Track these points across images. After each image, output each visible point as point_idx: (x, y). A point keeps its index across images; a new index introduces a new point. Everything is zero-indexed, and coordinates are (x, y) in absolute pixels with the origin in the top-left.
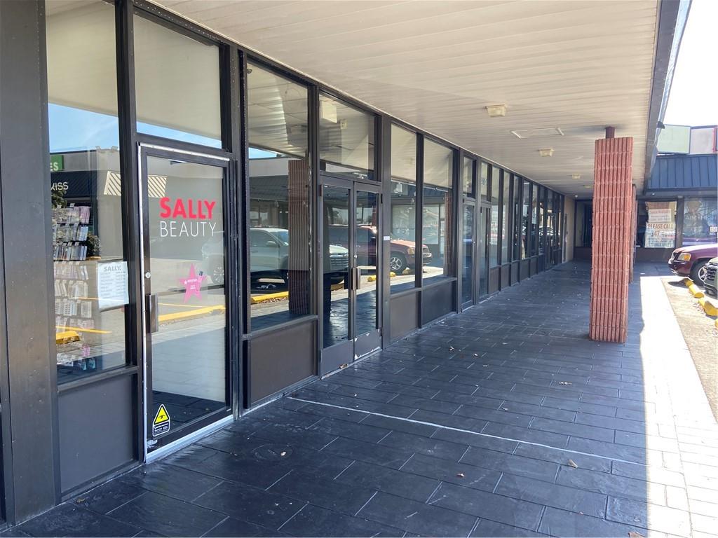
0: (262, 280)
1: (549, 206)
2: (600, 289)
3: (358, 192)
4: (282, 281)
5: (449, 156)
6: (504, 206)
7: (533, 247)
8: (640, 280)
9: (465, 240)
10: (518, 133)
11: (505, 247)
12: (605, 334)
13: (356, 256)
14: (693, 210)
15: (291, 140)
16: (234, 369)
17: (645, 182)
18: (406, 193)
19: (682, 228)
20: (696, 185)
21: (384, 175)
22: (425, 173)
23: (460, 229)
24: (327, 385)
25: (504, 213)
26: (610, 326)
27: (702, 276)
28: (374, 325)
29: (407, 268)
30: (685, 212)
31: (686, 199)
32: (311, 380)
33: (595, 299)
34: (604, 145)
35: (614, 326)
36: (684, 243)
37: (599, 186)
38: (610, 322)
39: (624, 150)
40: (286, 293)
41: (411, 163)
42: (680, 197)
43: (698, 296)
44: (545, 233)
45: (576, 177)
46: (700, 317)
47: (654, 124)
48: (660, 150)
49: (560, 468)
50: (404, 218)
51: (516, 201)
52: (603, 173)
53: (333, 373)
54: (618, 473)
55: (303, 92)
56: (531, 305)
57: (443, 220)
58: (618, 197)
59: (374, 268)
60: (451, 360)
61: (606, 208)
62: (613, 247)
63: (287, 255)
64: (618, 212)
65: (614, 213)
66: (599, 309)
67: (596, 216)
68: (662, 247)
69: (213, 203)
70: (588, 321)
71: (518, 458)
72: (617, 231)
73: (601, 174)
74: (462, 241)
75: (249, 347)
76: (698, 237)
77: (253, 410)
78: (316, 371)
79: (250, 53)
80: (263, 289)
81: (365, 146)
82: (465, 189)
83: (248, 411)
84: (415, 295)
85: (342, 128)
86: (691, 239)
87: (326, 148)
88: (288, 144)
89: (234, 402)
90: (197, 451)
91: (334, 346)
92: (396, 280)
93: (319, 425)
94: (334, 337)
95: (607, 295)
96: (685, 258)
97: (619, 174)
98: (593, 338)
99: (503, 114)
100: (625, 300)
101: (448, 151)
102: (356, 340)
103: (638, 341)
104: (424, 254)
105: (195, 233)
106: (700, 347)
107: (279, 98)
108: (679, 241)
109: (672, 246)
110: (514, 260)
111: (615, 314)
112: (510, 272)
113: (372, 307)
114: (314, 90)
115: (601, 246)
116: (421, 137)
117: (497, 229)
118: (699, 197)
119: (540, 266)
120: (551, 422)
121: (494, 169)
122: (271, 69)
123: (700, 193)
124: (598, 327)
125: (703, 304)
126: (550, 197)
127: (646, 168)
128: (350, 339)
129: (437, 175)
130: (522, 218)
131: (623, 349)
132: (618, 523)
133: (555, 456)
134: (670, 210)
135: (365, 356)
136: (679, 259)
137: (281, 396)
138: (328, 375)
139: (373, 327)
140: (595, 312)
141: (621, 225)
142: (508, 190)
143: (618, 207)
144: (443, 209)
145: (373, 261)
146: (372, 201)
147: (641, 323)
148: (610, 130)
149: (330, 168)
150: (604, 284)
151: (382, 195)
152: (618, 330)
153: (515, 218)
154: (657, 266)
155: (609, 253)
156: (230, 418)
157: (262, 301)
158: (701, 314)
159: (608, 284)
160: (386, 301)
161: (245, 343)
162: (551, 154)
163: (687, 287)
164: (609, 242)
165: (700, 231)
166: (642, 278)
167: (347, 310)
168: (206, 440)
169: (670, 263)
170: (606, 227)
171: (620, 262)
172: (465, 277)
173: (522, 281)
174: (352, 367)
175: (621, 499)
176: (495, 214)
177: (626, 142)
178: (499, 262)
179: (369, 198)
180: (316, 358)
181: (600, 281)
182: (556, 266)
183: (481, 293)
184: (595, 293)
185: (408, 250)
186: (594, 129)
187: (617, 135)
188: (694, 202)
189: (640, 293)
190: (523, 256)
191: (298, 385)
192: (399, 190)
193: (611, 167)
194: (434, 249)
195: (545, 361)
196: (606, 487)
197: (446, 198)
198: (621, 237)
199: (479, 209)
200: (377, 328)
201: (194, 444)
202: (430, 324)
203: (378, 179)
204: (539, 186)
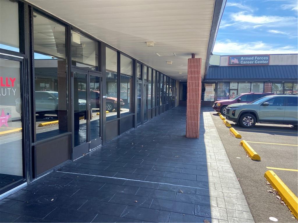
0: (46, 115)
1: (170, 84)
2: (190, 118)
3: (90, 76)
4: (56, 115)
5: (131, 62)
6: (153, 84)
7: (164, 101)
8: (203, 113)
9: (138, 97)
10: (159, 54)
11: (154, 100)
12: (192, 135)
13: (90, 105)
14: (221, 87)
15: (58, 51)
16: (27, 160)
17: (205, 76)
18: (113, 77)
19: (217, 94)
20: (222, 78)
21: (103, 69)
22: (121, 69)
23: (136, 93)
24: (76, 164)
25: (153, 87)
26: (193, 132)
27: (224, 112)
28: (99, 134)
29: (114, 109)
30: (218, 87)
31: (218, 83)
32: (68, 162)
33: (188, 121)
34: (191, 61)
35: (195, 132)
36: (218, 99)
37: (189, 77)
38: (193, 130)
39: (198, 63)
40: (57, 121)
41: (115, 64)
42: (216, 82)
43: (223, 119)
44: (169, 95)
45: (180, 73)
46: (224, 127)
47: (209, 53)
48: (210, 64)
49: (176, 194)
50: (113, 88)
51: (158, 82)
52: (191, 72)
53: (79, 158)
54: (198, 194)
55: (63, 29)
56: (164, 124)
57: (129, 89)
58: (196, 82)
59: (99, 109)
60: (132, 149)
61: (192, 85)
62: (194, 101)
63: (58, 104)
64: (196, 87)
65: (195, 88)
66: (189, 125)
67: (188, 89)
68: (210, 100)
69: (14, 79)
70: (185, 130)
71: (159, 191)
72: (196, 95)
73: (190, 72)
74: (137, 98)
75: (35, 149)
76: (222, 97)
77: (38, 178)
78: (71, 158)
79: (35, 7)
80: (46, 119)
81: (94, 56)
82: (138, 77)
83: (35, 180)
84: (117, 121)
85: (83, 47)
86: (220, 98)
87: (76, 56)
88: (58, 53)
89: (27, 176)
90: (7, 201)
91: (80, 145)
92: (109, 115)
93: (71, 184)
94: (80, 141)
95: (192, 120)
96: (219, 105)
97: (197, 72)
98: (187, 137)
99: (153, 45)
100: (199, 122)
101: (130, 60)
102: (90, 142)
103: (203, 138)
104: (121, 103)
105: (4, 94)
106: (225, 139)
107: (51, 31)
108: (216, 99)
109: (214, 100)
110: (157, 105)
111: (195, 127)
112: (156, 111)
113: (98, 127)
114: (69, 28)
115: (190, 101)
116: (119, 53)
117: (151, 93)
118: (223, 82)
119: (167, 108)
120: (172, 173)
121: (149, 69)
122: (47, 16)
123: (223, 81)
124: (189, 132)
125: (225, 122)
126: (171, 81)
127: (205, 71)
128: (87, 142)
129: (126, 70)
130: (160, 89)
131: (198, 141)
132: (200, 216)
133: (174, 189)
134: (213, 87)
135: (95, 149)
136: (216, 105)
137: (52, 171)
138: (77, 159)
139: (98, 135)
140: (188, 127)
141: (197, 92)
142: (155, 77)
143: (196, 85)
144: (129, 84)
145: (98, 106)
146: (97, 80)
147: (203, 130)
148: (193, 55)
149: (78, 65)
150: (191, 116)
151: (102, 78)
152: (196, 133)
153: (158, 89)
154: (208, 108)
155: (193, 103)
156: (25, 184)
157: (46, 125)
158: (224, 126)
159: (193, 116)
160: (104, 124)
161: (33, 147)
162: (171, 64)
163: (219, 116)
164: (193, 99)
165: (223, 95)
166: (203, 112)
167: (86, 128)
168: (12, 196)
169: (213, 107)
170: (192, 93)
171: (197, 107)
172: (138, 113)
173: (160, 115)
174: (88, 155)
175: (200, 205)
176: (150, 87)
177: (199, 60)
178: (152, 107)
179: (96, 79)
180: (70, 152)
181: (190, 114)
182: (172, 108)
183: (144, 120)
184: (188, 119)
185: (115, 101)
186: (188, 54)
187: (196, 57)
188: (221, 84)
189: (203, 118)
190: (161, 104)
191: (62, 165)
192: (110, 76)
193: (194, 70)
194: (125, 101)
195: (170, 147)
196: (194, 200)
197: (130, 80)
198: (197, 97)
199: (143, 85)
200: (100, 136)
201: (6, 198)
202: (124, 134)
203: (100, 71)
204: (167, 76)
